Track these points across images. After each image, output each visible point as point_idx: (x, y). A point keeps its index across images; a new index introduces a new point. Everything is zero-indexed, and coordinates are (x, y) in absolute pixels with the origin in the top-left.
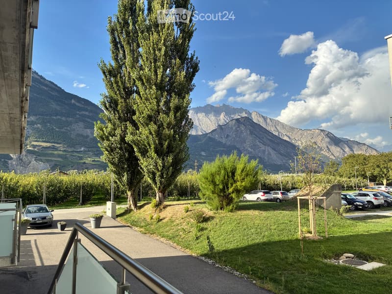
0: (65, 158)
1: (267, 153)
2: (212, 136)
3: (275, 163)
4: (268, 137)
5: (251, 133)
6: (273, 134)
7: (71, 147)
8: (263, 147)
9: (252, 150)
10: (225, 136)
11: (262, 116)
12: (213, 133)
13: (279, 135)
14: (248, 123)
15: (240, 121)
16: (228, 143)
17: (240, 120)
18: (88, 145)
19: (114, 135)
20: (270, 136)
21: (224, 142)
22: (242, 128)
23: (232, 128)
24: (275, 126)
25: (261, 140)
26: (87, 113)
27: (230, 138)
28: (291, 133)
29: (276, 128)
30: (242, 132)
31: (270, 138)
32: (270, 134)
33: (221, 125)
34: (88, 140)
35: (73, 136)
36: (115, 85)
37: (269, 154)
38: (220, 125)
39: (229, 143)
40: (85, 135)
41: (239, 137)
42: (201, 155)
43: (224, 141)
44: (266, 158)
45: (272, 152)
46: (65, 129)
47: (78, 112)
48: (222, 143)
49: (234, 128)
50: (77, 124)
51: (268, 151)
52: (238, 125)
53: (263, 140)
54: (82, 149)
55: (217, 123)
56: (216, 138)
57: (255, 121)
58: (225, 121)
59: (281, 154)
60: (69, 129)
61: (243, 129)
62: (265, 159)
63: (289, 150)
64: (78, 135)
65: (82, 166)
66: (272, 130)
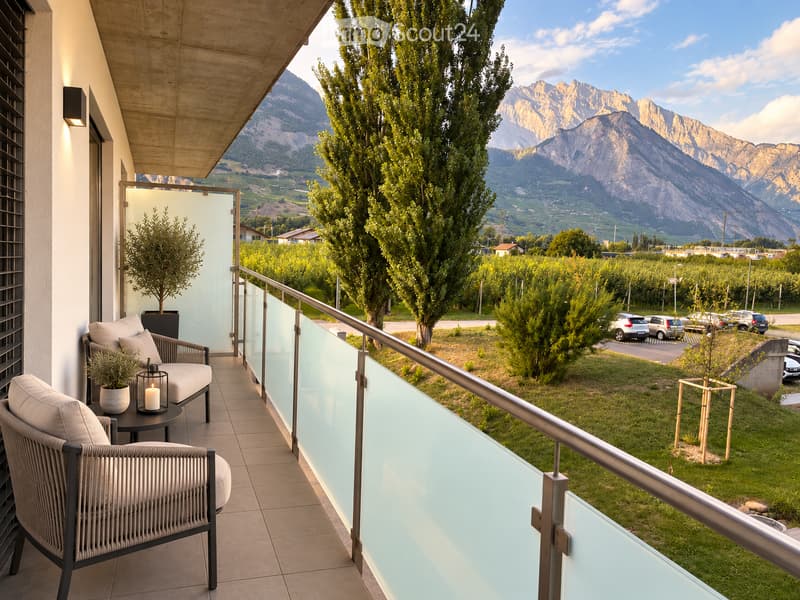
0: (247, 189)
1: (662, 194)
2: (543, 154)
3: (678, 217)
4: (670, 159)
5: (632, 149)
6: (681, 152)
7: (257, 168)
8: (654, 182)
9: (629, 189)
10: (573, 155)
11: (662, 109)
12: (545, 147)
13: (696, 154)
14: (626, 126)
15: (608, 121)
16: (578, 170)
17: (610, 117)
18: (289, 165)
19: (345, 217)
20: (674, 157)
21: (568, 168)
22: (613, 136)
23: (589, 136)
24: (689, 133)
25: (653, 166)
26: (287, 100)
27: (581, 160)
28: (724, 152)
29: (692, 139)
30: (610, 145)
31: (674, 162)
32: (675, 154)
33: (565, 128)
35: (260, 147)
37: (668, 196)
38: (562, 130)
39: (580, 171)
40: (283, 143)
41: (603, 159)
42: (515, 195)
43: (567, 164)
44: (659, 206)
45: (675, 193)
48: (564, 169)
49: (594, 137)
50: (267, 121)
51: (666, 190)
52: (604, 131)
53: (658, 165)
54: (278, 173)
55: (555, 124)
56: (552, 158)
57: (643, 121)
58: (575, 120)
59: (695, 198)
60: (253, 131)
61: (613, 139)
62: (657, 209)
63: (714, 191)
64: (270, 144)
65: (277, 207)
66: (682, 143)
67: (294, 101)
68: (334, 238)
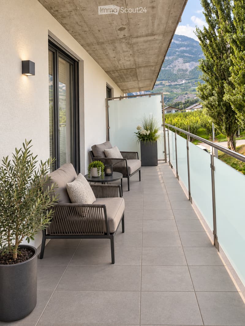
0: (171, 91)
7: (174, 82)
18: (188, 77)
19: (213, 95)
26: (184, 48)
34: (188, 73)
35: (175, 72)
36: (210, 48)
40: (184, 69)
46: (169, 67)
47: (177, 49)
50: (177, 60)
54: (184, 82)
60: (171, 66)
64: (179, 70)
65: (184, 97)
67: (188, 49)
68: (209, 106)
